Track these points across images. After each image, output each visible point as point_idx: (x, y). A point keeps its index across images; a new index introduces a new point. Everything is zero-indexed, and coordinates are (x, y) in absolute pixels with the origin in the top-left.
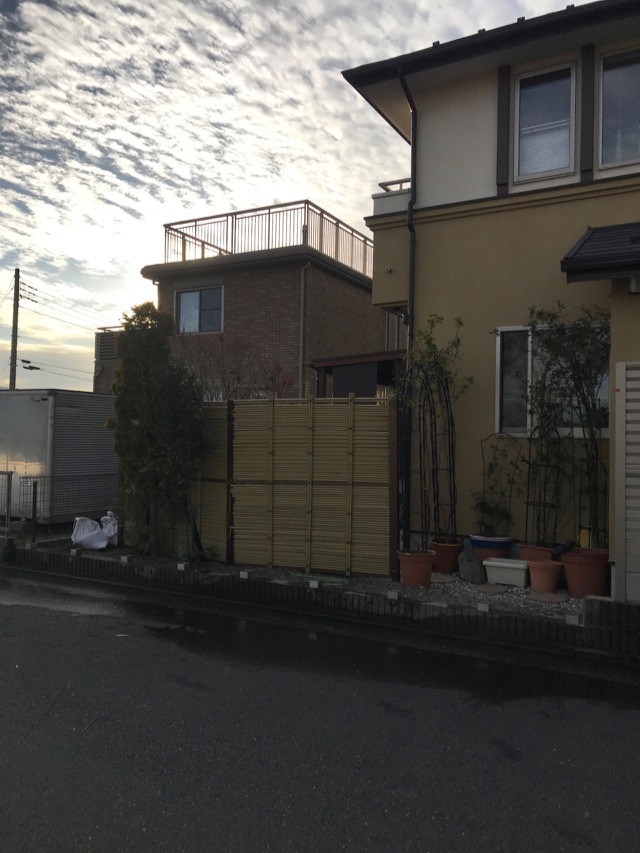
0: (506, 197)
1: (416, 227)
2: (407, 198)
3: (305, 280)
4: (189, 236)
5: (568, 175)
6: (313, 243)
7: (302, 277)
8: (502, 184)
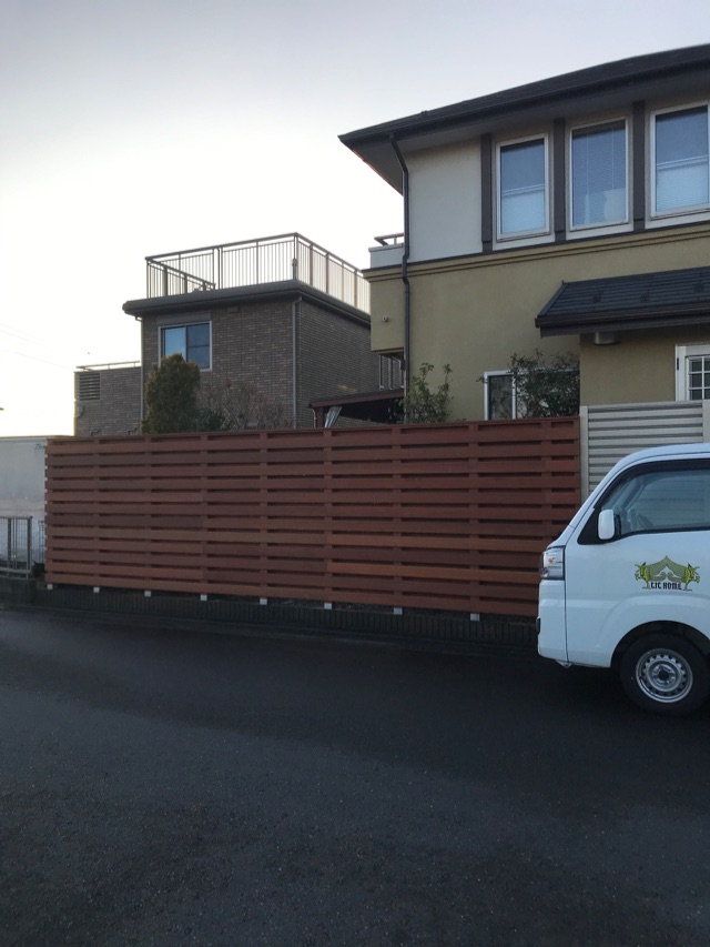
0: (490, 254)
1: (410, 280)
2: (402, 252)
3: (297, 316)
4: (173, 269)
5: (545, 234)
6: (304, 278)
7: (294, 312)
8: (487, 241)
